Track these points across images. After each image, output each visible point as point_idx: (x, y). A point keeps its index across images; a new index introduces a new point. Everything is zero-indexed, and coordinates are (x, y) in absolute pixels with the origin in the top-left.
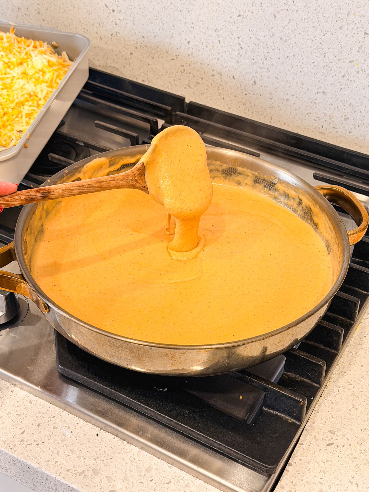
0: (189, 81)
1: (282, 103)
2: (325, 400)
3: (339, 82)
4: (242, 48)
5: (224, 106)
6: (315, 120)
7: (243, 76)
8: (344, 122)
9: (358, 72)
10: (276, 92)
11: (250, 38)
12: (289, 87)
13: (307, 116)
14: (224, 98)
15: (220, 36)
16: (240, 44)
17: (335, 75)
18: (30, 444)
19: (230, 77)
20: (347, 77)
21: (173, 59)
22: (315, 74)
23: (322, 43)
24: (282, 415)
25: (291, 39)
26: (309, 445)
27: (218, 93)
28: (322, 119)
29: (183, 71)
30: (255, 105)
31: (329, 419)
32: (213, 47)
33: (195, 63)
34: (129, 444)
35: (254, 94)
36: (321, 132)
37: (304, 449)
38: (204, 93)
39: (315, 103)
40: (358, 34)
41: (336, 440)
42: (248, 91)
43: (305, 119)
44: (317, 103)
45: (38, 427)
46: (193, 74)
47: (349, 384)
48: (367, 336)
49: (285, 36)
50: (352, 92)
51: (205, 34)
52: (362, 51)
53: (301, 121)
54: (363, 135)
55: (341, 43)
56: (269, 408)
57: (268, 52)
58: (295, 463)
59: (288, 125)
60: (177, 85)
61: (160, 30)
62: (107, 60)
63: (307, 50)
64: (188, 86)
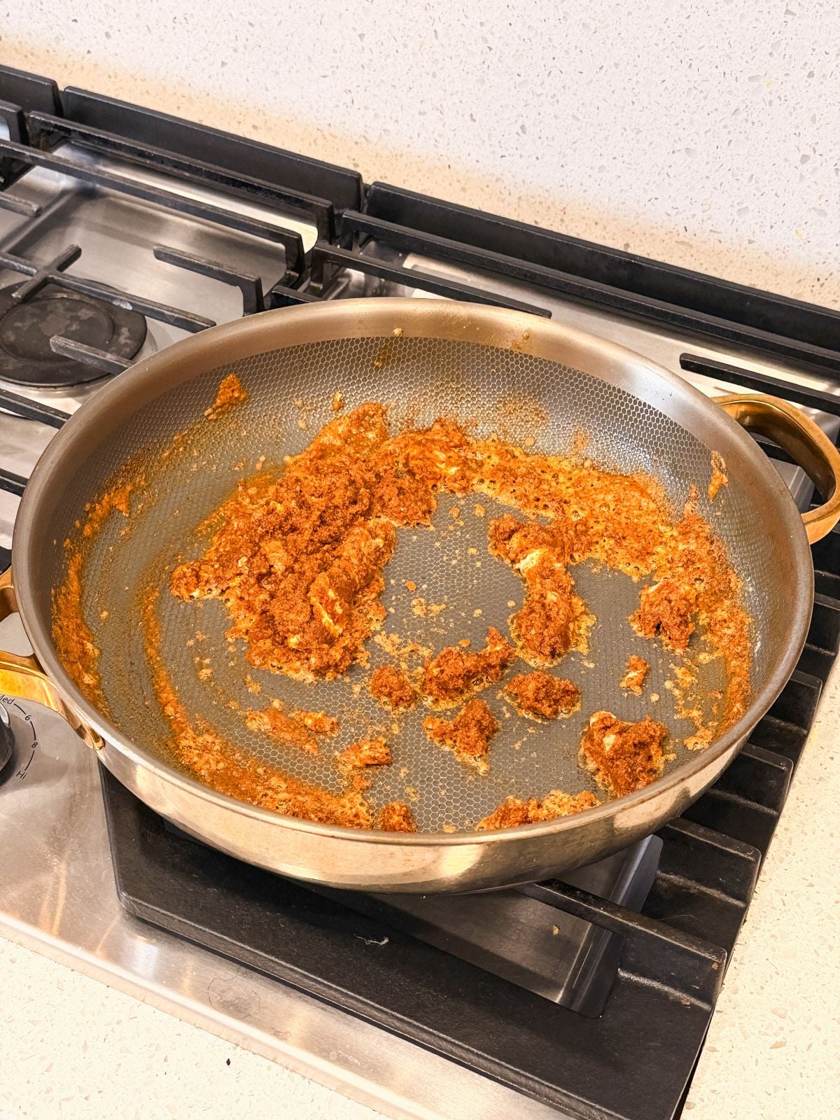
0: (366, 126)
1: (590, 176)
2: (757, 929)
3: (725, 127)
4: (490, 49)
5: (450, 184)
6: (669, 215)
7: (496, 115)
8: (736, 217)
9: (771, 103)
10: (575, 151)
11: (510, 24)
12: (606, 138)
13: (649, 204)
14: (449, 167)
15: (437, 20)
16: (485, 40)
17: (716, 110)
18: (68, 1099)
19: (463, 116)
20: (745, 114)
21: (324, 77)
22: (666, 108)
23: (683, 36)
24: (666, 989)
25: (608, 25)
26: (730, 1051)
27: (437, 153)
28: (684, 211)
29: (349, 104)
30: (524, 181)
31: (769, 979)
32: (421, 46)
33: (378, 85)
34: (307, 1080)
35: (521, 156)
36: (682, 243)
37: (719, 1063)
38: (401, 155)
39: (668, 175)
40: (769, 12)
41: (791, 1031)
42: (507, 149)
43: (644, 213)
44: (671, 175)
45: (85, 1051)
46: (374, 110)
47: (807, 883)
48: (835, 756)
49: (594, 19)
50: (756, 149)
51: (401, 16)
52: (780, 54)
53: (636, 218)
54: (782, 249)
55: (728, 35)
56: (633, 972)
57: (554, 58)
58: (702, 1100)
59: (605, 227)
60: (336, 137)
61: (290, 7)
62: (164, 79)
63: (648, 53)
64: (363, 139)
